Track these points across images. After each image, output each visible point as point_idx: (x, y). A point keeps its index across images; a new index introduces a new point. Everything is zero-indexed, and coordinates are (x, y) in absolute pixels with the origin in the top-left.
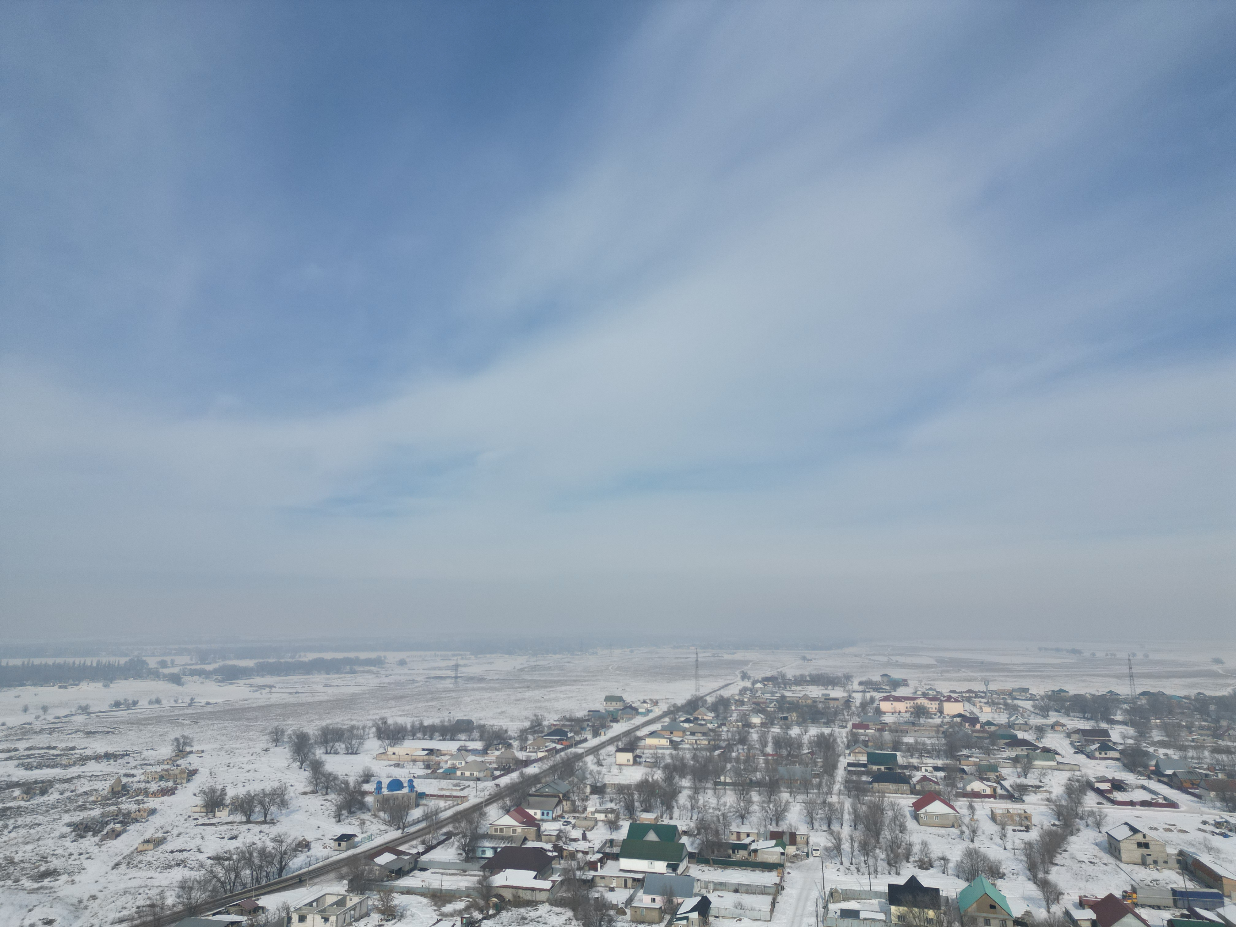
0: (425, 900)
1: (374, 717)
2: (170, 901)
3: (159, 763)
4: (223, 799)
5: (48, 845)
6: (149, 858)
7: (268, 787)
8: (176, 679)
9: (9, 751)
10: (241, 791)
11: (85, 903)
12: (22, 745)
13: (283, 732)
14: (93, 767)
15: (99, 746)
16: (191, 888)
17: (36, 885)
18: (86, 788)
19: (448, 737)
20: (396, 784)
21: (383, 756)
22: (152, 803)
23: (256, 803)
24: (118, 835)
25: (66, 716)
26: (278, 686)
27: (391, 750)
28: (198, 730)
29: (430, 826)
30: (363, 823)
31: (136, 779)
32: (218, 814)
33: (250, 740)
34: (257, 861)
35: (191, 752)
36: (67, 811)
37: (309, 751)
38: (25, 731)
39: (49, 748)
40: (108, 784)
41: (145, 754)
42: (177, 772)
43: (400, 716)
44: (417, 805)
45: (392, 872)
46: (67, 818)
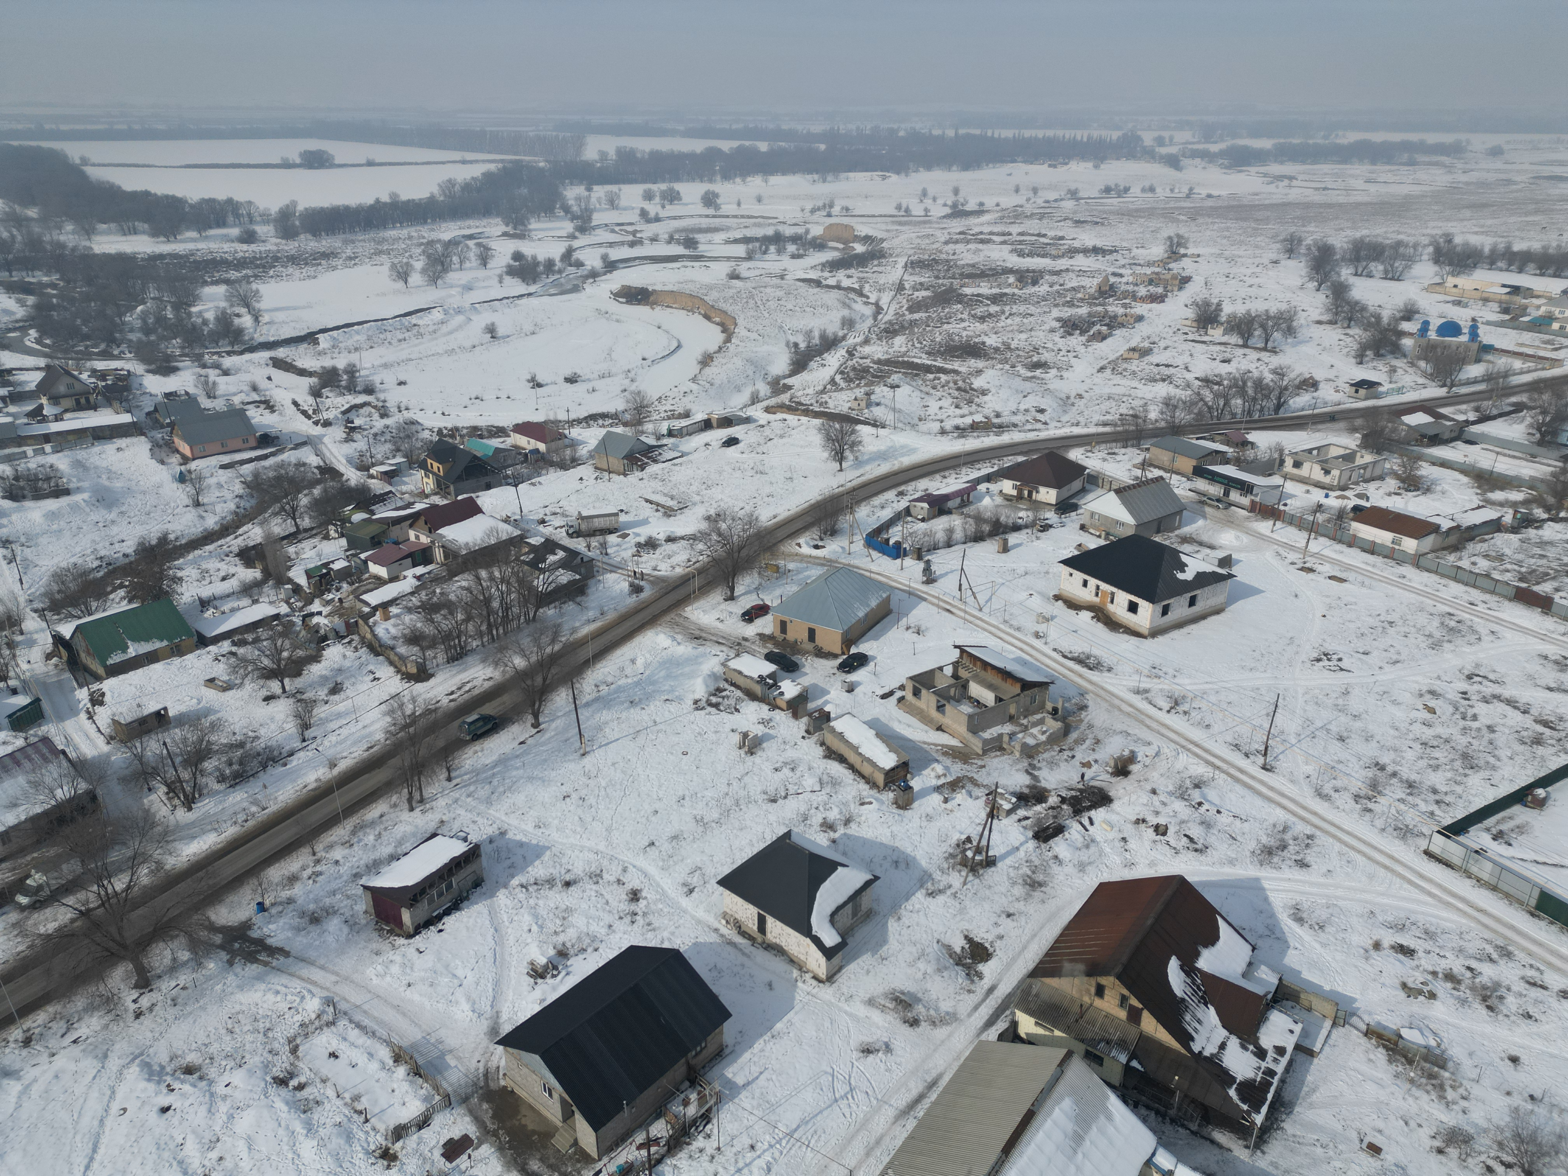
0: (1465, 479)
1: (1434, 232)
2: (1153, 415)
3: (1149, 264)
4: (1218, 315)
5: (1040, 337)
6: (1134, 368)
7: (1274, 308)
8: (1173, 162)
9: (1003, 234)
10: (1240, 309)
11: (1072, 400)
12: (1015, 229)
13: (1300, 241)
14: (1081, 261)
15: (1088, 238)
16: (1175, 407)
17: (1030, 374)
18: (1074, 284)
19: (1550, 271)
20: (1450, 328)
21: (1438, 288)
22: (1140, 309)
23: (1256, 325)
24: (1104, 338)
25: (1056, 201)
26: (1300, 177)
27: (1451, 281)
28: (1194, 229)
29: (1492, 390)
30: (1393, 370)
31: (1124, 280)
32: (1210, 331)
33: (1257, 247)
34: (1251, 392)
35: (1185, 255)
36: (1056, 305)
37: (1332, 270)
38: (1016, 215)
39: (1039, 235)
40: (1096, 282)
41: (1135, 252)
42: (1168, 277)
43: (1476, 233)
44: (1478, 361)
45: (1424, 436)
46: (1056, 313)
